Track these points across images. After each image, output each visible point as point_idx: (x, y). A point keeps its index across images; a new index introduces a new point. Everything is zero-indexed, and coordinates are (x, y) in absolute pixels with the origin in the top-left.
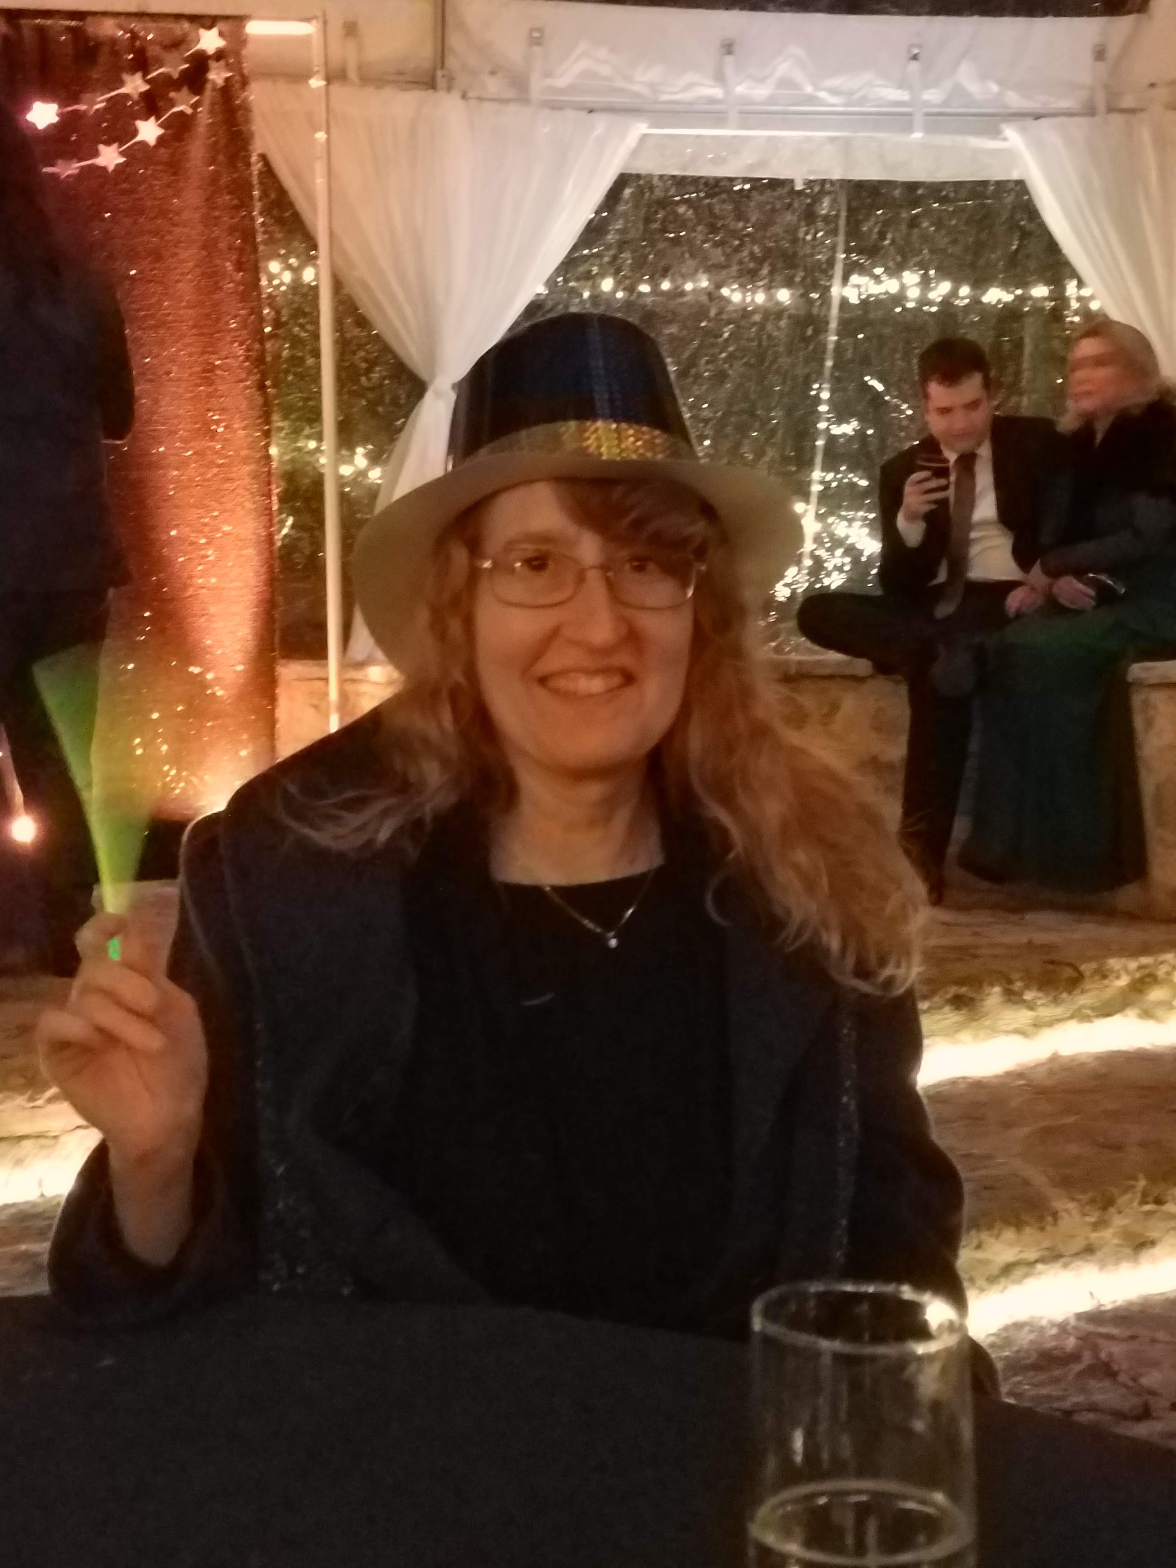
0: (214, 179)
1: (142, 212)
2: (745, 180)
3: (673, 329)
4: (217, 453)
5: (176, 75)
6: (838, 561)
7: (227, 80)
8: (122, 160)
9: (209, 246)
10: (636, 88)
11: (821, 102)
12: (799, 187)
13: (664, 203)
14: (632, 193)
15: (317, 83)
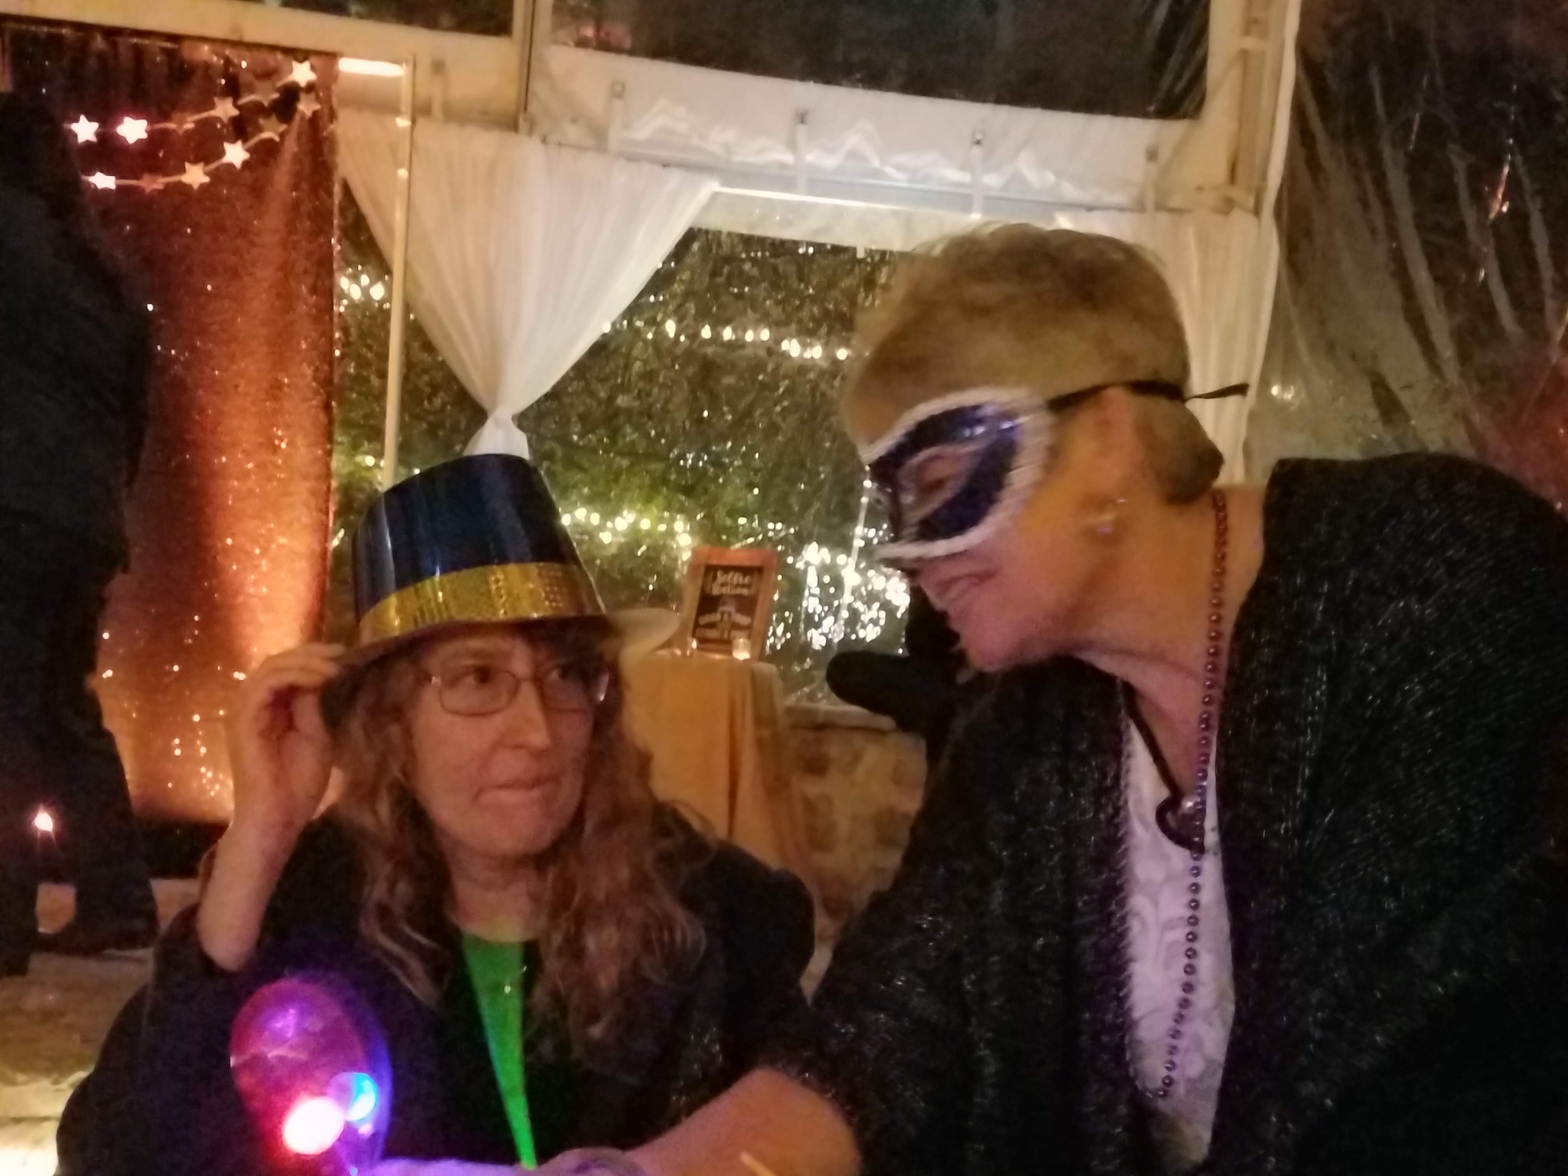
0: (296, 205)
1: (222, 230)
2: (809, 244)
3: (728, 380)
4: (277, 467)
5: (266, 104)
6: (873, 614)
7: (315, 113)
8: (207, 179)
9: (286, 269)
10: (712, 147)
11: (888, 177)
12: (860, 255)
13: (731, 259)
14: (699, 248)
15: (403, 122)
